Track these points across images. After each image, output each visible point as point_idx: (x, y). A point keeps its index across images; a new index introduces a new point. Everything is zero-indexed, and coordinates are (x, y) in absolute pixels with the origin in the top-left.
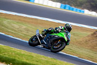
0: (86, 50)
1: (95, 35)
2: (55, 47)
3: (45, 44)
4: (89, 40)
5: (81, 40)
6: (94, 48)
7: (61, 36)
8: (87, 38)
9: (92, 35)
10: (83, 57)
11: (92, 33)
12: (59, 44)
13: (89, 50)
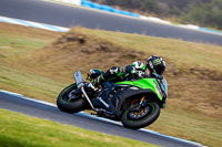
0: (42, 79)
1: (61, 46)
2: (133, 115)
3: (104, 107)
4: (48, 57)
5: (28, 56)
6: (59, 74)
7: (145, 87)
8: (44, 53)
9: (54, 44)
10: (35, 95)
11: (54, 40)
12: (143, 108)
13: (48, 80)
